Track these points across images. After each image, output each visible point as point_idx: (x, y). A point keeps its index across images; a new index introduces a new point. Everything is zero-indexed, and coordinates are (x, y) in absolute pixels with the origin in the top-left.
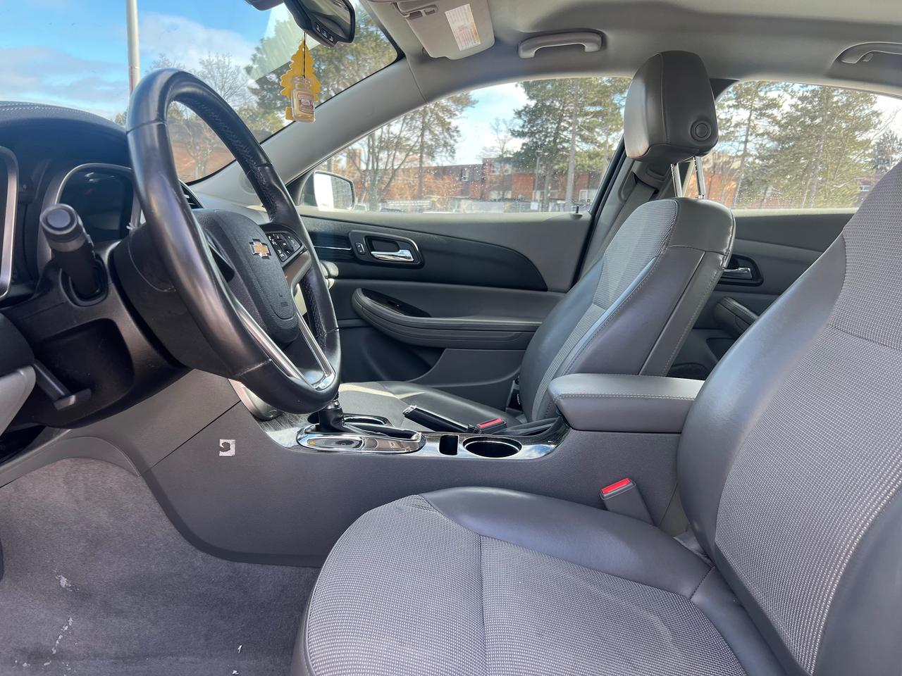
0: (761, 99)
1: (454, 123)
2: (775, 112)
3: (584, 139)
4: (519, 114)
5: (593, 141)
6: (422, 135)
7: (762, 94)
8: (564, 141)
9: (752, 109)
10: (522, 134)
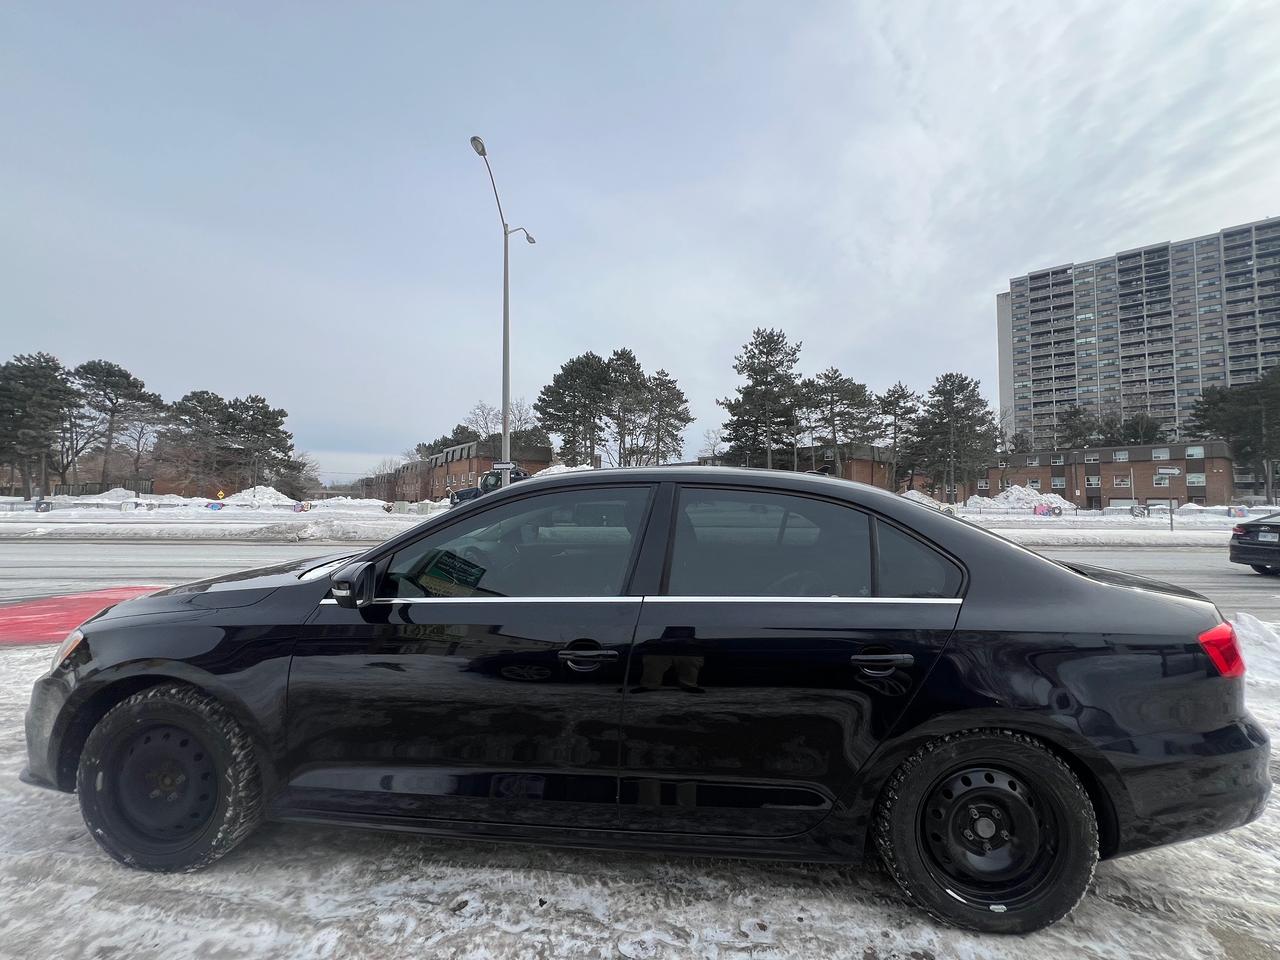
0: (901, 408)
1: (680, 434)
2: (913, 416)
3: (776, 442)
4: (726, 426)
5: (783, 443)
6: (658, 445)
7: (902, 404)
8: (760, 442)
9: (896, 415)
10: (729, 440)
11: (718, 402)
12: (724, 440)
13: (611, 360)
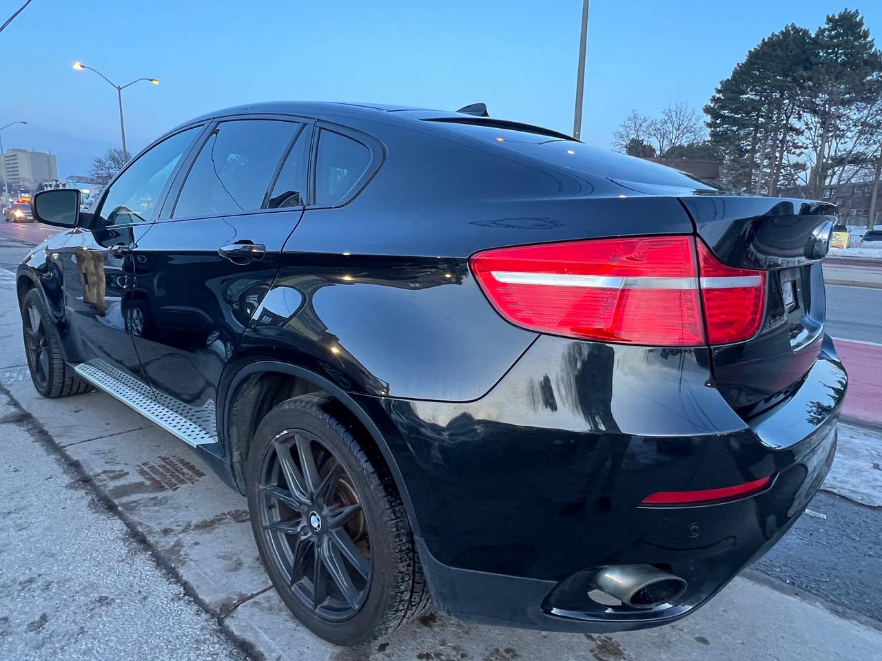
13: (822, 31)
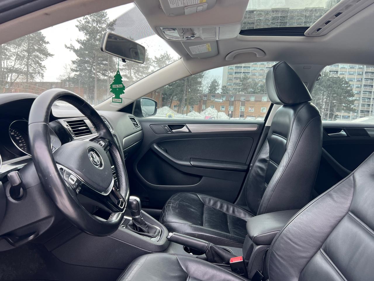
11: (66, 46)
12: (73, 70)
